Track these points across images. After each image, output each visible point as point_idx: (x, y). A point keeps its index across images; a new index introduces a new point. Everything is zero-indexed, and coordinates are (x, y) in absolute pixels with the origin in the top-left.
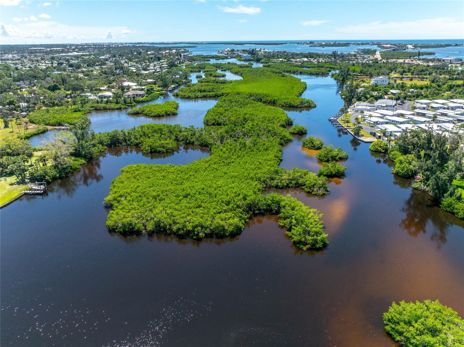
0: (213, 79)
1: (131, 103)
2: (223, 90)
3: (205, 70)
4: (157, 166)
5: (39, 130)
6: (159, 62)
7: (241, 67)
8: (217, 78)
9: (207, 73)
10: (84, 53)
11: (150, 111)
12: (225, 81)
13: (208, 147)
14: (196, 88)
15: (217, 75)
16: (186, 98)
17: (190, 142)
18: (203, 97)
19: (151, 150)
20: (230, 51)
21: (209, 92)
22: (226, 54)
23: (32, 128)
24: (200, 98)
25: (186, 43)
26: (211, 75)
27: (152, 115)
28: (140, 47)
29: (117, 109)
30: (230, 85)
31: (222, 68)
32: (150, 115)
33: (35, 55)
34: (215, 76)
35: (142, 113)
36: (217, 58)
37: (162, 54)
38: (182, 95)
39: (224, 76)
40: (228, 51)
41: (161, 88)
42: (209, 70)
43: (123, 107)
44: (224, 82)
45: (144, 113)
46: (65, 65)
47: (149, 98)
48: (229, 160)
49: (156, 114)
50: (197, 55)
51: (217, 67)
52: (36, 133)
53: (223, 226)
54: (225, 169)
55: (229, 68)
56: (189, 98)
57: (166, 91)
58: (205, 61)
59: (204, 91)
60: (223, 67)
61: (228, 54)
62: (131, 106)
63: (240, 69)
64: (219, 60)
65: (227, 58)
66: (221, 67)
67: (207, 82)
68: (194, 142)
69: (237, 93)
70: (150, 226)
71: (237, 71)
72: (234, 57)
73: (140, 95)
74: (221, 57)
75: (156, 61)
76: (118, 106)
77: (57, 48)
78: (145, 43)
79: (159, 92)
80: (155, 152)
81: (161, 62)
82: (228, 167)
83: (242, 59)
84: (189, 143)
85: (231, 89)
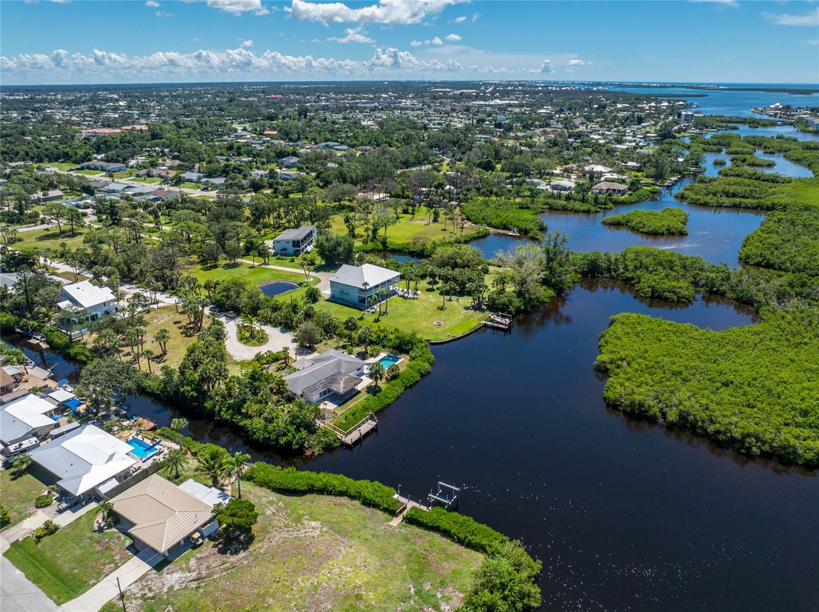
0: (750, 170)
1: (605, 204)
2: (775, 196)
3: (731, 150)
4: (670, 324)
5: (479, 233)
6: (639, 126)
7: (808, 147)
8: (759, 170)
9: (736, 156)
10: (512, 102)
11: (640, 222)
12: (777, 177)
13: (752, 306)
14: (718, 186)
15: (756, 162)
16: (700, 204)
17: (718, 290)
18: (731, 207)
19: (653, 293)
20: (780, 109)
21: (743, 197)
22: (771, 116)
23: (470, 229)
24: (726, 207)
25: (684, 87)
26: (744, 161)
27: (645, 230)
28: (599, 92)
29: (584, 211)
30: (788, 188)
31: (765, 147)
32: (641, 230)
33: (440, 102)
34: (753, 165)
35: (626, 225)
36: (753, 123)
37: (642, 110)
38: (692, 199)
39: (770, 165)
40: (777, 108)
41: (650, 181)
42: (739, 149)
43: (593, 209)
44: (774, 180)
45: (629, 224)
46: (487, 123)
47: (634, 198)
48: (797, 339)
49: (651, 229)
50: (711, 116)
51: (754, 145)
52: (476, 236)
53: (794, 447)
54: (791, 354)
55: (782, 148)
56: (705, 205)
57: (660, 186)
58: (727, 128)
59: (734, 195)
60: (768, 145)
61: (776, 115)
62: (605, 208)
63: (808, 154)
64: (757, 127)
65: (773, 124)
66: (765, 144)
67: (738, 176)
68: (725, 292)
69: (806, 207)
70: (672, 416)
71: (800, 156)
72: (791, 124)
73: (619, 191)
74: (762, 123)
75: (634, 124)
76: (585, 207)
77: (469, 91)
78: (606, 84)
79: (649, 188)
80: (660, 297)
81: (644, 127)
82: (796, 350)
83: (811, 129)
84: (716, 293)
85: (791, 196)
